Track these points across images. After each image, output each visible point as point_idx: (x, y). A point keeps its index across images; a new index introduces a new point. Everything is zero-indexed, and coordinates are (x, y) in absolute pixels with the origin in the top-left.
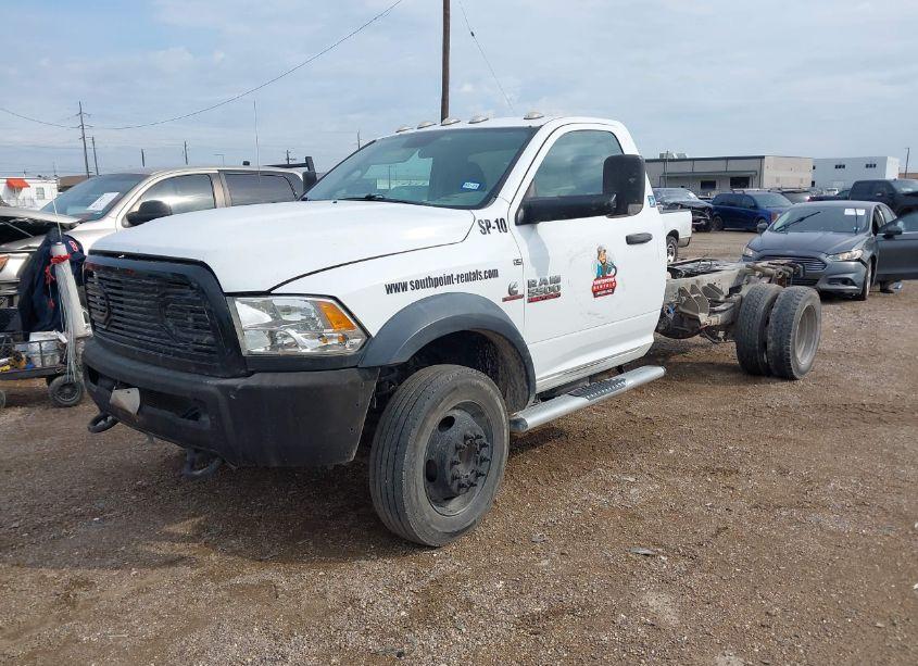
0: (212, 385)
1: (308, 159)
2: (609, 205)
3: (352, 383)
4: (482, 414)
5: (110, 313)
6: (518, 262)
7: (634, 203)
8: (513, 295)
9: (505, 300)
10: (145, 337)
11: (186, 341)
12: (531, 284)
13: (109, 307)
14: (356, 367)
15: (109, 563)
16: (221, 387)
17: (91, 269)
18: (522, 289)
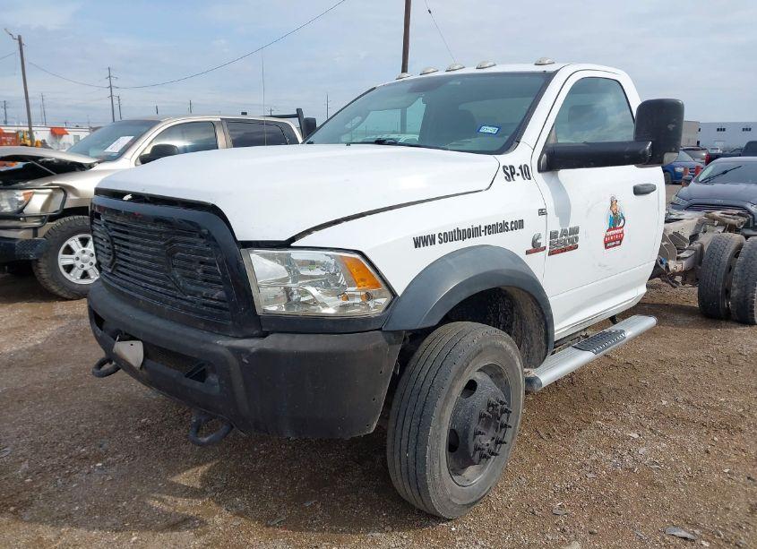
0: (222, 346)
1: (299, 111)
2: (645, 153)
3: (377, 349)
4: (501, 375)
5: (115, 257)
6: (542, 212)
7: (671, 151)
8: (536, 247)
9: (528, 253)
10: (150, 286)
11: (194, 294)
12: (553, 235)
13: (114, 250)
14: (380, 329)
15: (108, 524)
16: (232, 349)
17: (97, 210)
18: (545, 242)
